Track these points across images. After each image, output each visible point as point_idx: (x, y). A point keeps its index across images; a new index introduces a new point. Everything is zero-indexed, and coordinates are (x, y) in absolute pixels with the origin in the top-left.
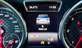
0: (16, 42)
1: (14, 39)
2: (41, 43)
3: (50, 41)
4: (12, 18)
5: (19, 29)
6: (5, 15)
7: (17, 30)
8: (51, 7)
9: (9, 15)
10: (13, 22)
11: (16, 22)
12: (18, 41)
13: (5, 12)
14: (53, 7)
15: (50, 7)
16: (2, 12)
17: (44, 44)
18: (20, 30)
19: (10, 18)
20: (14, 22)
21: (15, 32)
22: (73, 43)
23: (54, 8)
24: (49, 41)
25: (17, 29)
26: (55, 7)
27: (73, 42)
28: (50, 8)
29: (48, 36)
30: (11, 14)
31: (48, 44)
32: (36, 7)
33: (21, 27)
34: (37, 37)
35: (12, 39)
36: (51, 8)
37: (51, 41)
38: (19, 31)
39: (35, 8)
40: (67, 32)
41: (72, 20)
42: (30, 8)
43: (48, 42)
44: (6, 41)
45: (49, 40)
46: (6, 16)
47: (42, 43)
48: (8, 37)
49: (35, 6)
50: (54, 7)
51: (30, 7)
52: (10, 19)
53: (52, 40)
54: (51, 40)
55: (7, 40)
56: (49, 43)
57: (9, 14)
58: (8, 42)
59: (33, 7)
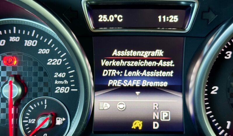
0: (59, 122)
1: (52, 114)
2: (134, 127)
3: (159, 121)
4: (46, 51)
5: (66, 82)
6: (26, 41)
7: (61, 86)
8: (162, 19)
9: (36, 41)
10: (48, 64)
11: (57, 62)
12: (64, 119)
13: (26, 33)
14: (169, 19)
15: (160, 17)
16: (15, 32)
17: (140, 128)
18: (71, 88)
19: (41, 51)
20: (53, 64)
21: (56, 92)
22: (228, 127)
23: (171, 21)
24: (156, 120)
25: (62, 82)
26: (174, 19)
27: (229, 123)
28: (160, 21)
29: (154, 106)
30: (43, 39)
31: (154, 128)
32: (120, 18)
33: (72, 79)
34: (121, 106)
35: (47, 115)
36: (164, 21)
37: (163, 120)
38: (69, 88)
39: (116, 19)
40: (213, 93)
41: (226, 57)
42: (100, 20)
43: (154, 123)
44: (28, 119)
45: (155, 116)
46: (28, 43)
47: (136, 126)
48: (33, 107)
49: (116, 16)
50: (171, 16)
51: (100, 16)
52: (39, 53)
53: (166, 116)
54: (164, 116)
55: (31, 117)
56: (156, 126)
57: (38, 39)
58: (33, 122)
59: (108, 18)
